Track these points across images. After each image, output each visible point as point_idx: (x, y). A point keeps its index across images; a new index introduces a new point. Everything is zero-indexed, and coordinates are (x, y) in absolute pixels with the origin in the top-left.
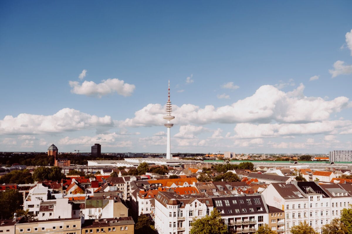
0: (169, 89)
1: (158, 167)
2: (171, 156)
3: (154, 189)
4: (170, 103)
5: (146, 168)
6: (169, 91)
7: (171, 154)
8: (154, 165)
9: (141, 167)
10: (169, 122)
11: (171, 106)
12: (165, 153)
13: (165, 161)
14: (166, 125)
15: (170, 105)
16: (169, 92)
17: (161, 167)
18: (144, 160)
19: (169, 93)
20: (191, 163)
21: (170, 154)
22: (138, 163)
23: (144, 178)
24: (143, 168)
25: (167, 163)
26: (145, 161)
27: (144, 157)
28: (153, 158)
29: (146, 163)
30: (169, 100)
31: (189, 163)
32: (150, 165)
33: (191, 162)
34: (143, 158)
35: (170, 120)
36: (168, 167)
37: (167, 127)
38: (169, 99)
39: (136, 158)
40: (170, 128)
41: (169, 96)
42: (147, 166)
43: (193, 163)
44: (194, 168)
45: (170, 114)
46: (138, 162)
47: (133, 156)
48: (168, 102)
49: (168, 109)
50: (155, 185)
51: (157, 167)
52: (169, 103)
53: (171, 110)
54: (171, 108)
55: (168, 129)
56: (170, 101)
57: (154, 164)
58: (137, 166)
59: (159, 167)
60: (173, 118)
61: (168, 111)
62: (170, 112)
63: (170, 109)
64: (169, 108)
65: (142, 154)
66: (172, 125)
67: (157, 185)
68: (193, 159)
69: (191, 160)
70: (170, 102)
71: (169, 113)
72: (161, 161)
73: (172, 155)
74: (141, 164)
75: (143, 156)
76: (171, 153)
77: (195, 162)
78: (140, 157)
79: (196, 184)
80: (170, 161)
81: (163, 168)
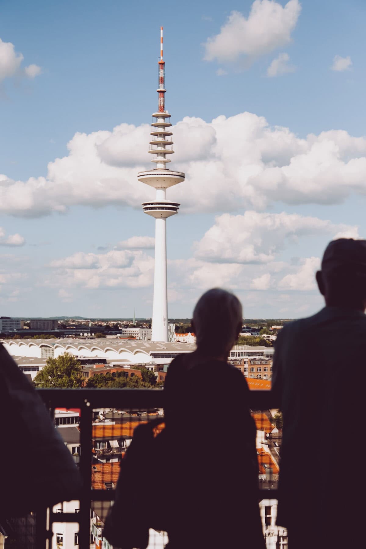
0: (162, 64)
1: (120, 375)
2: (169, 330)
3: (104, 461)
4: (167, 120)
5: (72, 377)
6: (162, 71)
7: (171, 321)
8: (102, 365)
9: (53, 376)
10: (159, 196)
11: (168, 130)
12: (147, 318)
13: (148, 352)
14: (149, 207)
15: (164, 126)
16: (162, 75)
17: (133, 375)
18: (64, 345)
19: (162, 80)
20: (246, 358)
21: (166, 322)
22: (37, 360)
23: (65, 418)
24: (60, 377)
25: (155, 356)
26: (69, 351)
27: (58, 335)
28: (99, 340)
29: (71, 359)
30: (162, 108)
31: (238, 358)
32: (87, 366)
33: (249, 354)
34: (58, 340)
35: (164, 188)
36: (156, 374)
37: (151, 214)
38: (159, 101)
39: (29, 340)
40: (165, 218)
41: (163, 92)
42: (77, 370)
43: (257, 358)
44: (259, 377)
45: (165, 163)
46: (39, 356)
47: (15, 331)
48: (157, 117)
49: (157, 144)
50: (109, 445)
51: (114, 374)
52: (161, 121)
53: (168, 148)
54: (168, 138)
55: (160, 223)
56: (166, 112)
57: (104, 361)
58: (35, 369)
59: (125, 374)
60: (177, 181)
61: (158, 153)
62: (164, 154)
63: (165, 144)
64: (160, 139)
65: (54, 321)
66: (174, 207)
67: (115, 444)
68: (258, 340)
69: (248, 344)
70: (164, 117)
71: (161, 158)
72: (131, 349)
73: (173, 326)
74: (51, 361)
75: (56, 330)
76: (170, 318)
77: (262, 354)
78: (47, 335)
79: (266, 438)
80: (167, 349)
81: (141, 376)
